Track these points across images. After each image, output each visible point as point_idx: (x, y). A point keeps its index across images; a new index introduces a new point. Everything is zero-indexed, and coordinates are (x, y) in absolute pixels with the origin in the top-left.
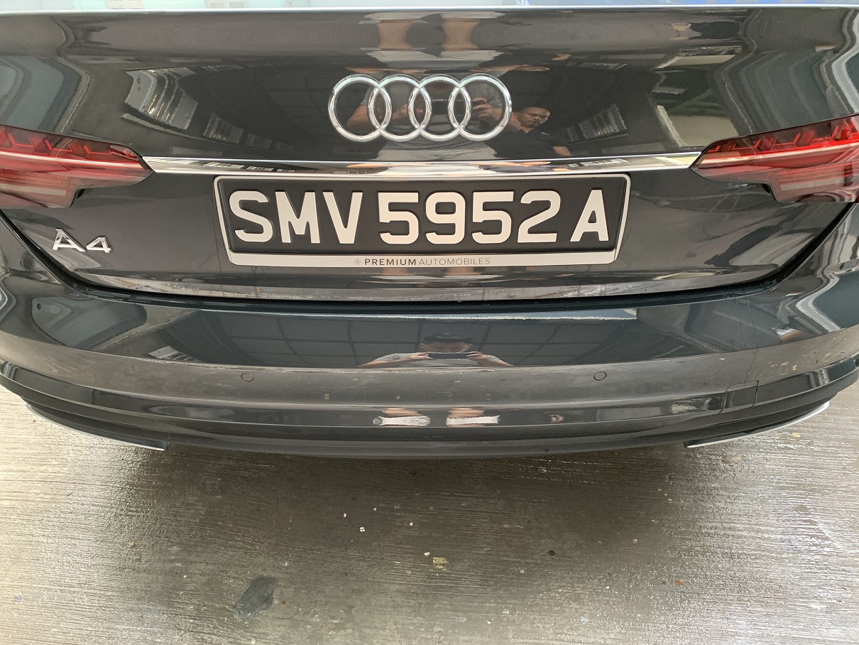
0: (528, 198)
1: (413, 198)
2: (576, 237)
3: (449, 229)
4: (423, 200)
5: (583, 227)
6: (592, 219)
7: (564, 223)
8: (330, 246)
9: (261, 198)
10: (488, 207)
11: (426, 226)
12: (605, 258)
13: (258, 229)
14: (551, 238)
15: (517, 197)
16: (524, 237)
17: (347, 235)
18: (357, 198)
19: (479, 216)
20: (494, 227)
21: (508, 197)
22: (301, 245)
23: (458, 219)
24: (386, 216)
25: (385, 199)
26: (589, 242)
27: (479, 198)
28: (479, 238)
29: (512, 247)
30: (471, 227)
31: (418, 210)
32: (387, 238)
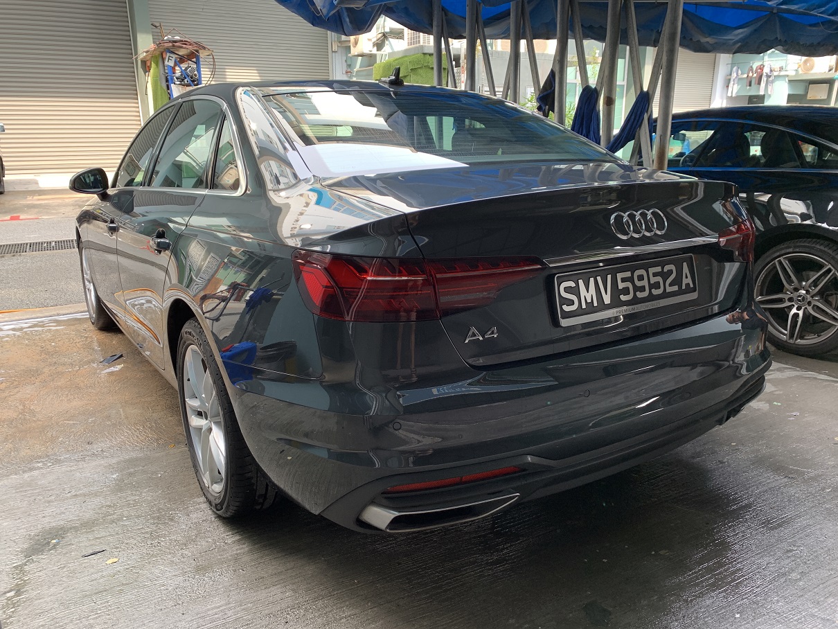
0: (667, 268)
1: (628, 274)
2: (684, 287)
3: (642, 289)
4: (633, 274)
5: (685, 281)
6: (687, 277)
7: (677, 281)
8: (603, 307)
9: (572, 284)
10: (654, 275)
11: (636, 289)
12: (694, 296)
13: (572, 303)
14: (675, 288)
15: (663, 268)
16: (669, 289)
17: (607, 300)
18: (609, 277)
19: (653, 280)
20: (657, 285)
21: (658, 269)
22: (591, 309)
23: (645, 283)
24: (621, 286)
25: (619, 276)
26: (689, 290)
27: (652, 270)
28: (654, 292)
29: (665, 295)
30: (652, 286)
31: (631, 280)
32: (622, 297)
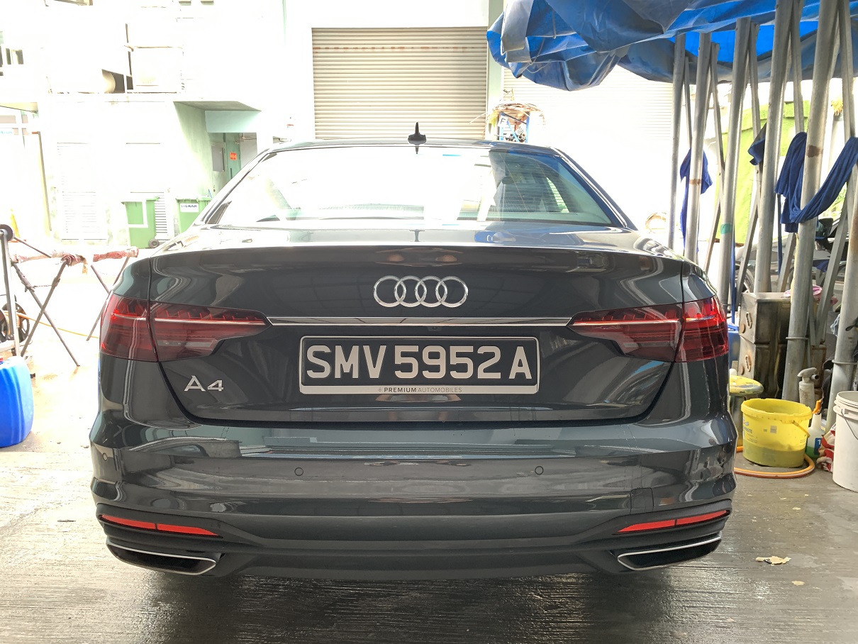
0: (482, 350)
1: (415, 349)
2: (512, 376)
3: (436, 369)
5: (515, 370)
6: (520, 364)
7: (504, 366)
8: (364, 379)
9: (326, 349)
10: (459, 355)
11: (423, 367)
13: (321, 369)
14: (497, 376)
15: (476, 349)
16: (481, 375)
17: (374, 373)
18: (383, 349)
19: (455, 361)
20: (462, 368)
21: (470, 349)
22: (347, 379)
23: (441, 362)
25: (399, 349)
26: (520, 380)
27: (454, 350)
28: (454, 374)
29: (474, 381)
30: (450, 368)
31: (418, 356)
32: (399, 374)
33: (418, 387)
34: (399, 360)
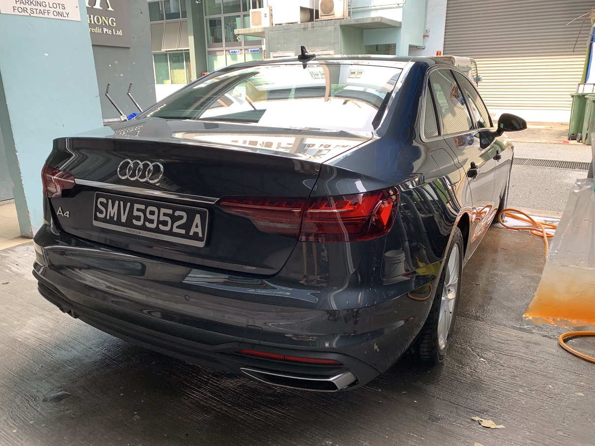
0: (177, 213)
1: (143, 207)
2: (191, 233)
3: (152, 221)
4: (146, 208)
5: (193, 229)
6: (197, 227)
7: (187, 226)
8: (119, 223)
9: (104, 200)
10: (165, 214)
11: (146, 219)
12: (201, 244)
14: (183, 232)
15: (174, 212)
16: (175, 230)
17: (124, 219)
18: (129, 204)
21: (170, 212)
22: (111, 221)
25: (136, 206)
28: (161, 227)
29: (170, 233)
30: (159, 222)
31: (144, 212)
32: (134, 221)
33: (142, 231)
34: (136, 213)
